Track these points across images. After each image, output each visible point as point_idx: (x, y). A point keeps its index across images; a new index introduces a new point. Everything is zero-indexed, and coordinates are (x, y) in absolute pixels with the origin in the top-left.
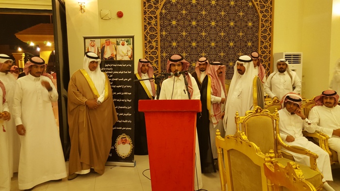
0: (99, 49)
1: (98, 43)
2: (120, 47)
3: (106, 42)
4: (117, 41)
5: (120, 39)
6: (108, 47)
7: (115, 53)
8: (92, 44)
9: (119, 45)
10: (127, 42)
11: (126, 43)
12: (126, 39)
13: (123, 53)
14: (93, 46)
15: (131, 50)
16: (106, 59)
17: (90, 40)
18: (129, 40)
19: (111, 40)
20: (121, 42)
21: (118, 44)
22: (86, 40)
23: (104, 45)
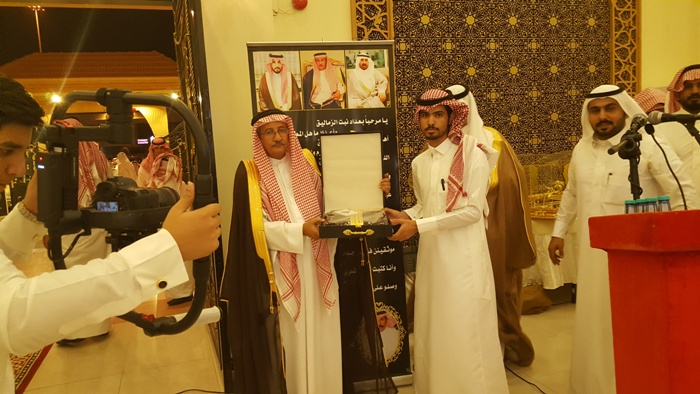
0: (298, 79)
1: (293, 62)
2: (356, 74)
3: (316, 60)
4: (347, 58)
5: (356, 52)
6: (322, 73)
7: (342, 90)
8: (274, 66)
9: (353, 67)
10: (373, 59)
11: (371, 63)
12: (372, 52)
13: (364, 88)
14: (279, 71)
15: (386, 82)
16: (318, 106)
17: (268, 53)
18: (380, 55)
19: (330, 54)
20: (358, 59)
21: (349, 65)
22: (256, 54)
23: (309, 69)
